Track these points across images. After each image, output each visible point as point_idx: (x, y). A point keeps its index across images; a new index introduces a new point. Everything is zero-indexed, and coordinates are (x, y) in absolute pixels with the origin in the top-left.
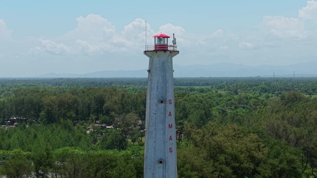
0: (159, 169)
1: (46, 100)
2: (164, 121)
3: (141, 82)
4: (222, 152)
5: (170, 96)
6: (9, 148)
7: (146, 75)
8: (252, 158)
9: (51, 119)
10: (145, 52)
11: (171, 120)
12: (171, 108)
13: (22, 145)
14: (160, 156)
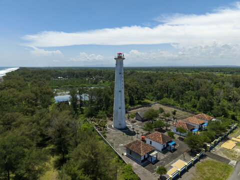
0: (120, 93)
1: (76, 72)
2: (121, 80)
3: (113, 68)
4: (128, 86)
5: (123, 72)
6: (68, 84)
7: (115, 66)
8: (136, 88)
9: (77, 77)
10: (115, 59)
11: (123, 79)
12: (123, 76)
13: (71, 84)
14: (120, 90)
